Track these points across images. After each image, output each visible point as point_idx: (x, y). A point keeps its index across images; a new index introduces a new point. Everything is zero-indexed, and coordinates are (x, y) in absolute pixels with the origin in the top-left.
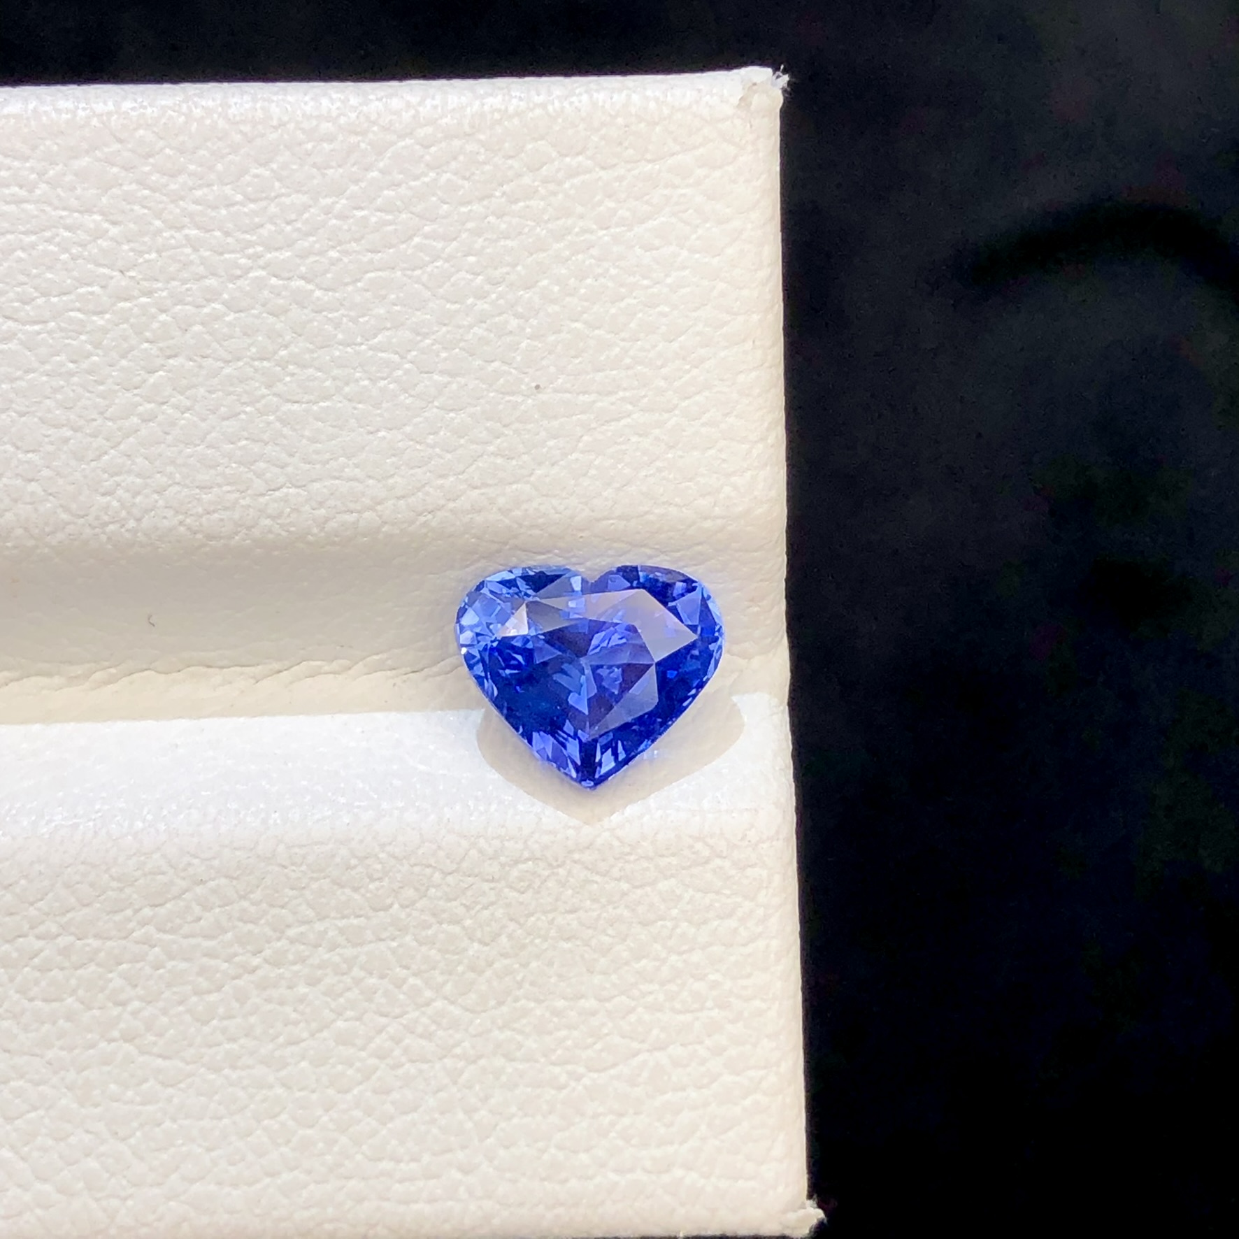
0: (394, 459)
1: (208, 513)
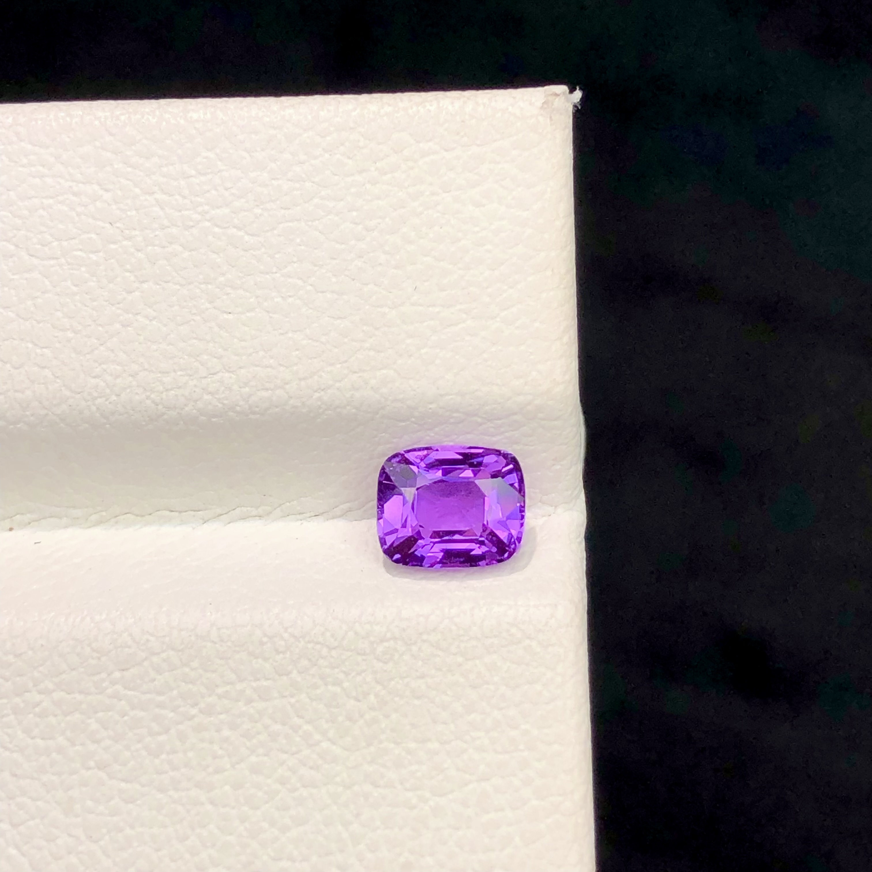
0: (297, 352)
1: (167, 390)
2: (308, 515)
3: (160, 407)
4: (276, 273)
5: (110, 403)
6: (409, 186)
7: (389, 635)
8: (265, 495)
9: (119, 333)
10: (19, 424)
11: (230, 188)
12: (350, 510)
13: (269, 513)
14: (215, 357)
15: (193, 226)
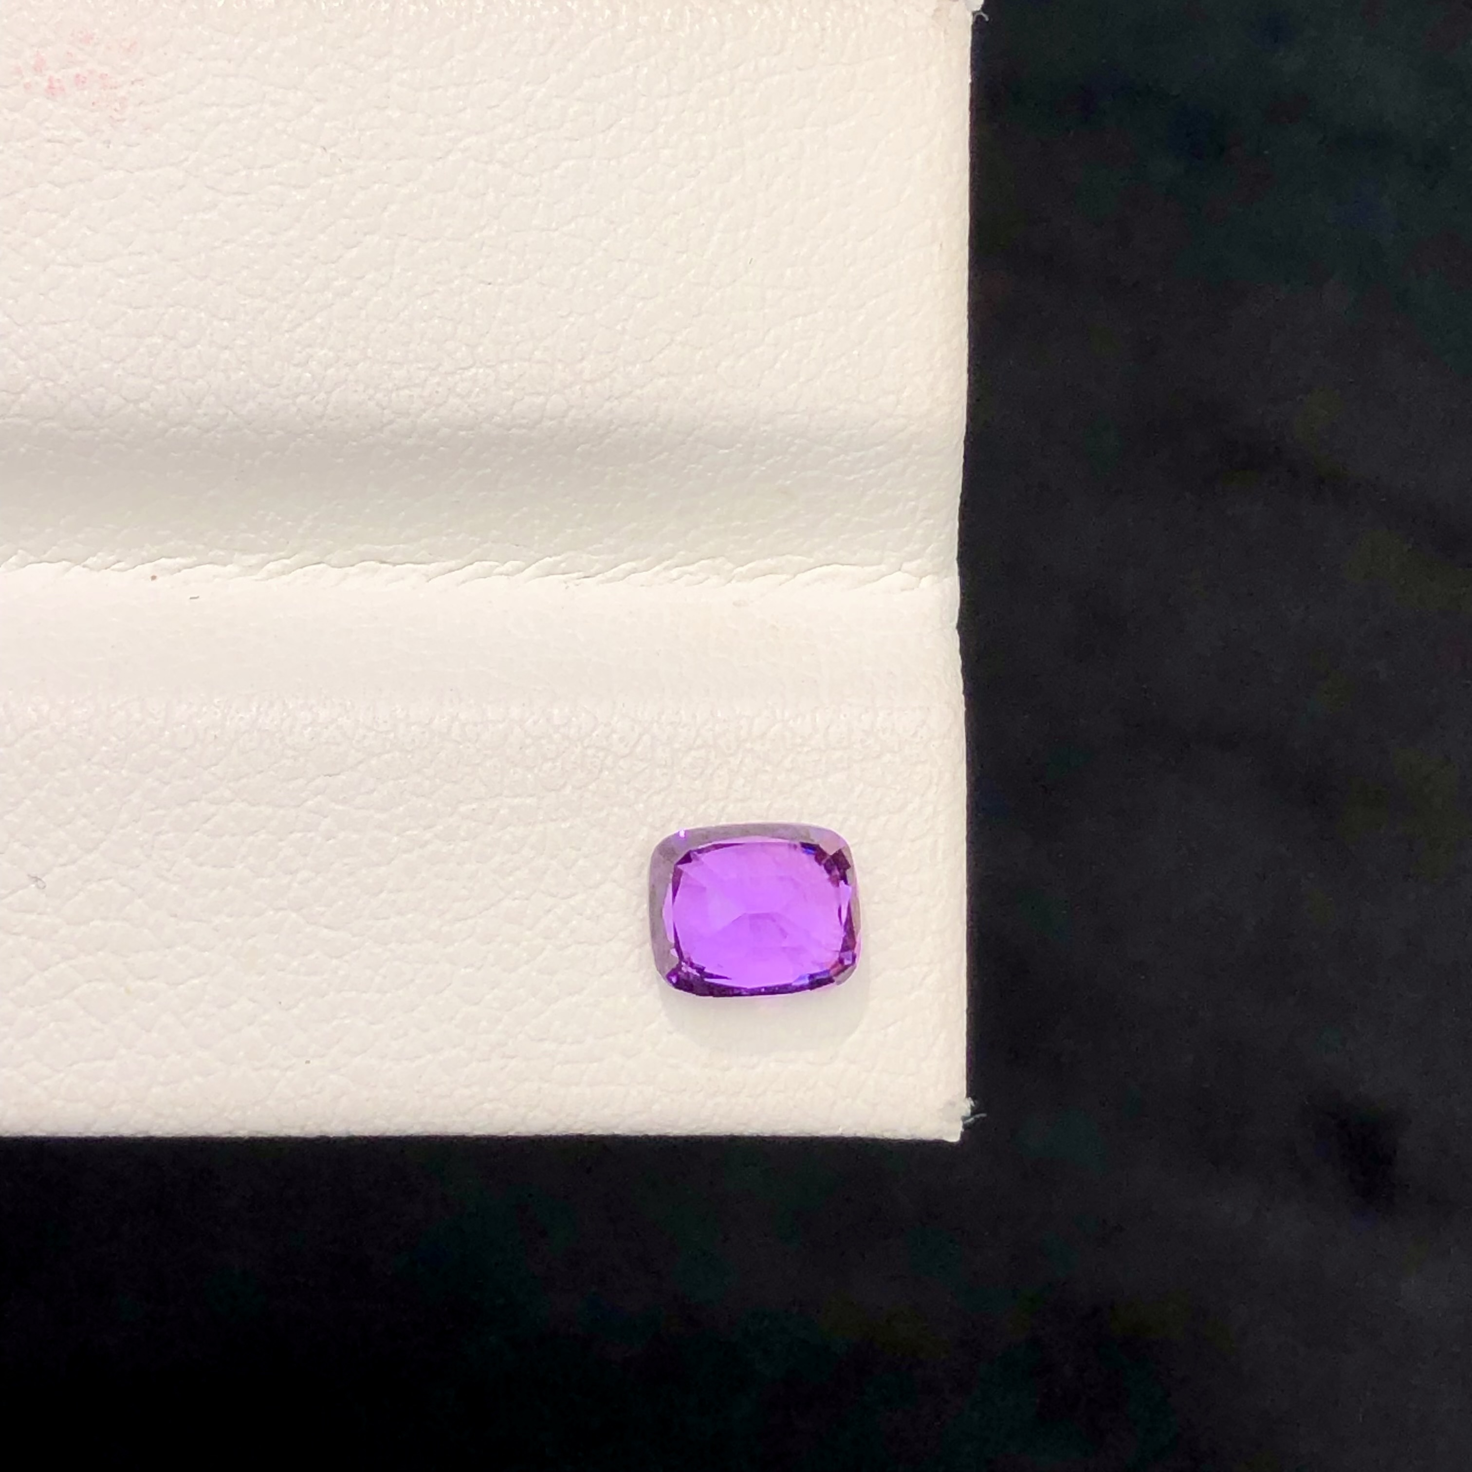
2: (576, 575)
3: (386, 412)
4: (556, 230)
5: (317, 402)
6: (745, 117)
7: (699, 742)
8: (517, 545)
9: (332, 304)
10: (184, 427)
11: (494, 107)
12: (635, 571)
13: (521, 570)
14: (467, 345)
15: (441, 158)
